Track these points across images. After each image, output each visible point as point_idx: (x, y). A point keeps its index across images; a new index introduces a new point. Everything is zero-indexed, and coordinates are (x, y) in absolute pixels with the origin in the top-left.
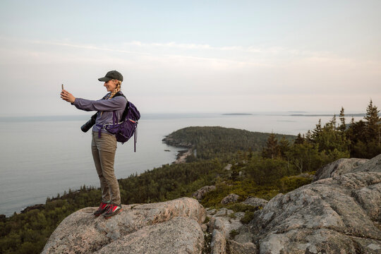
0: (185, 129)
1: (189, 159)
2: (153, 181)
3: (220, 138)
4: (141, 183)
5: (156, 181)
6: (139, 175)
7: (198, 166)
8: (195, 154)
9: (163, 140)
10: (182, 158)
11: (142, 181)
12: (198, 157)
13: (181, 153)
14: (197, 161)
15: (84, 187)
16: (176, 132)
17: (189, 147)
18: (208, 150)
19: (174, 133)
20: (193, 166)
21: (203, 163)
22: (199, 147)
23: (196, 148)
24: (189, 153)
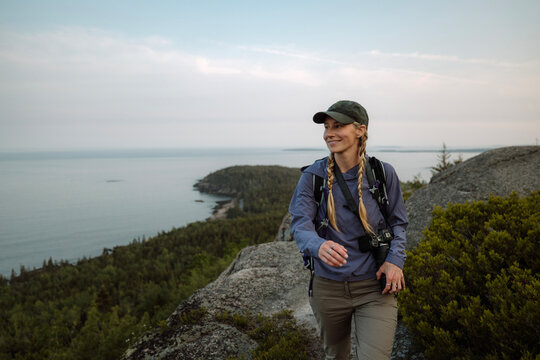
0: (227, 170)
1: (231, 213)
2: (166, 250)
3: (279, 182)
4: (145, 253)
5: (171, 250)
6: (147, 240)
7: (243, 224)
8: (241, 206)
9: (195, 186)
10: (222, 212)
11: (148, 250)
12: (246, 210)
13: (221, 205)
14: (243, 216)
15: (50, 261)
16: (215, 174)
17: (233, 196)
18: (261, 200)
19: (210, 176)
20: (234, 224)
21: (251, 219)
22: (247, 194)
23: (243, 196)
24: (231, 205)
